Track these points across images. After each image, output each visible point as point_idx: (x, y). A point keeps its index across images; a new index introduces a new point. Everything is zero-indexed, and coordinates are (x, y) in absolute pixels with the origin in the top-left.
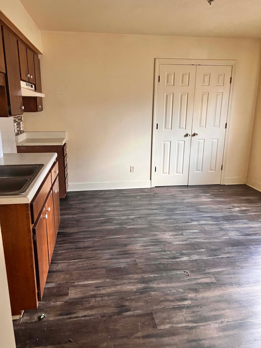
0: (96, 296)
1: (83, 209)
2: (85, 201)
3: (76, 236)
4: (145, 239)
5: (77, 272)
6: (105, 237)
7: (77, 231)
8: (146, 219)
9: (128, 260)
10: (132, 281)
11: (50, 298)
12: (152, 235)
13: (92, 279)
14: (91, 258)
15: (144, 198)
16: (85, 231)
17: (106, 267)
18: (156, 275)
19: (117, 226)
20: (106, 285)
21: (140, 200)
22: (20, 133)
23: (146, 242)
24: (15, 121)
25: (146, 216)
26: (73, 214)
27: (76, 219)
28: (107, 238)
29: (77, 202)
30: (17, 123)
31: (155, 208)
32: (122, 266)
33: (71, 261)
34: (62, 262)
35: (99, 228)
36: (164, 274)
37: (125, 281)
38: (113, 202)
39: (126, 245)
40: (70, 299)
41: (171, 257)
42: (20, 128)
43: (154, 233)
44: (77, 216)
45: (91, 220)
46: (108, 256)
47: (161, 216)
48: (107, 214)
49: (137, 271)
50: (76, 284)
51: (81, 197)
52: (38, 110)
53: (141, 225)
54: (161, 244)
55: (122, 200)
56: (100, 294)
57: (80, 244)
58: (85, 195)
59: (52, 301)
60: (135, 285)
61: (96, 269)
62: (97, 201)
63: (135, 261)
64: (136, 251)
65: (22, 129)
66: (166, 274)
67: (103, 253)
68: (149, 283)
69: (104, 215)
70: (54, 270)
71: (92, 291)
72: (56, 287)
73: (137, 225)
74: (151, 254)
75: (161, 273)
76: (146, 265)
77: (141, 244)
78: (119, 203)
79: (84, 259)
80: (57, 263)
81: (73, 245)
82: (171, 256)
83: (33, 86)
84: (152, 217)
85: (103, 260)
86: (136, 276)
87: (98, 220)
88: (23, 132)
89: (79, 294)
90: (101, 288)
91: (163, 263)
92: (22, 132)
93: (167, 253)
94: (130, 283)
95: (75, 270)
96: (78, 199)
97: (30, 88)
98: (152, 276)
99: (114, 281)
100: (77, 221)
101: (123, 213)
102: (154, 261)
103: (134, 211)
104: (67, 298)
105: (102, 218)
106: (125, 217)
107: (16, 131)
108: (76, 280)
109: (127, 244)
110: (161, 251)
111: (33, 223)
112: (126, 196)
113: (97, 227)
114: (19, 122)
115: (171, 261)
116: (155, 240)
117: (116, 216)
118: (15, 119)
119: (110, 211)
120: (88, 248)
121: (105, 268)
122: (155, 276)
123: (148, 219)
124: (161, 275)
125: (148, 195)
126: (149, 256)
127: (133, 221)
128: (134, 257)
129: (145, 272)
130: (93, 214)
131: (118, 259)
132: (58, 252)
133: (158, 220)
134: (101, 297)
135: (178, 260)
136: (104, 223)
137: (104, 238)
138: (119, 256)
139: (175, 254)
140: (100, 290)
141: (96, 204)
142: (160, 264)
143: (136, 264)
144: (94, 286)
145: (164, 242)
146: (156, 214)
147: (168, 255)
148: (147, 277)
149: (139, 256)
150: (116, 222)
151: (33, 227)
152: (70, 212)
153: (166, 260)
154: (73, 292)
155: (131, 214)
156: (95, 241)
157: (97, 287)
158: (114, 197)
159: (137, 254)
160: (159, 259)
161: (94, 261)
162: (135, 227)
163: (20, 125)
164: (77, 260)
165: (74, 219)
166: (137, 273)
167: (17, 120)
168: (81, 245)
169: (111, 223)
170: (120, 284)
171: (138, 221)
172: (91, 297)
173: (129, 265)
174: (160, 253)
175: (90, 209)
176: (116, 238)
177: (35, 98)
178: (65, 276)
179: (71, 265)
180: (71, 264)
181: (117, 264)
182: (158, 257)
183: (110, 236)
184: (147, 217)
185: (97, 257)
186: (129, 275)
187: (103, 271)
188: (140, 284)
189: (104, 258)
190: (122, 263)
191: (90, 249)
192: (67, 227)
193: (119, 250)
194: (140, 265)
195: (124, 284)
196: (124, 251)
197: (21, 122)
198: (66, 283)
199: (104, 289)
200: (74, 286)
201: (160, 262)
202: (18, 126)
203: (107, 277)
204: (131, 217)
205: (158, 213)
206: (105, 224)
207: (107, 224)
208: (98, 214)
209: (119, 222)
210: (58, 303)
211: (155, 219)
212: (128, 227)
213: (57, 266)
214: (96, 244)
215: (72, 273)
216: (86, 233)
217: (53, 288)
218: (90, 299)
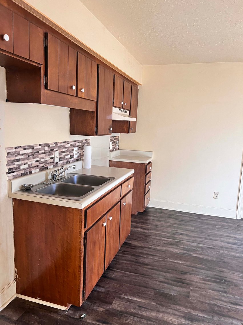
0: (136, 315)
1: (156, 226)
2: (160, 219)
3: (140, 251)
4: (208, 272)
5: (128, 285)
6: (167, 259)
7: (143, 246)
8: (218, 252)
9: (181, 289)
10: (177, 313)
11: (96, 302)
12: (218, 270)
13: (138, 297)
14: (145, 275)
15: (224, 228)
16: (150, 247)
17: (156, 289)
18: (206, 316)
19: (183, 251)
20: (149, 308)
21: (218, 230)
22: (114, 150)
23: (208, 277)
24: (111, 140)
25: (218, 248)
26: (145, 229)
27: (146, 234)
28: (169, 260)
29: (153, 218)
30: (113, 142)
31: (232, 241)
32: (173, 293)
33: (126, 273)
34: (119, 272)
35: (164, 248)
36: (216, 318)
37: (170, 310)
38: (188, 226)
39: (184, 273)
40: (112, 309)
41: (232, 302)
42: (116, 146)
43: (221, 269)
44: (148, 232)
45: (159, 238)
46: (162, 279)
47: (236, 252)
48: (177, 236)
49: (187, 304)
50: (123, 296)
51: (158, 214)
52: (130, 132)
53: (209, 256)
54: (225, 283)
55: (198, 226)
56: (140, 315)
57: (141, 258)
58: (162, 213)
59: (97, 304)
60: (179, 319)
61: (146, 287)
62: (173, 221)
63: (189, 293)
64: (193, 283)
65: (117, 147)
66: (218, 319)
67: (158, 275)
68: (194, 322)
69: (174, 237)
70: (109, 276)
71: (134, 308)
72: (105, 293)
73: (205, 255)
74: (209, 291)
75: (213, 316)
76: (199, 301)
77: (202, 277)
78: (194, 228)
79: (138, 275)
80: (115, 271)
81: (135, 258)
82: (232, 300)
83: (128, 112)
84: (226, 251)
85: (156, 281)
86: (182, 309)
87: (166, 241)
88: (119, 149)
89: (122, 307)
90: (143, 309)
91: (220, 305)
92: (117, 149)
93: (228, 295)
94: (174, 314)
95: (126, 282)
96: (155, 215)
97: (124, 113)
98: (201, 315)
99: (159, 306)
100: (146, 236)
101: (194, 239)
102: (209, 300)
103: (207, 240)
104: (109, 307)
105: (170, 239)
106: (195, 244)
107: (111, 148)
108: (124, 293)
109: (186, 272)
110: (222, 292)
111: (85, 227)
112: (204, 222)
113: (163, 246)
114: (115, 141)
115: (230, 307)
116: (219, 277)
117: (185, 240)
118: (111, 138)
119: (182, 234)
120: (147, 265)
121: (154, 290)
122: (204, 317)
123: (219, 252)
124: (212, 318)
125: (230, 226)
126: (206, 293)
127: (202, 250)
128: (189, 288)
129: (195, 309)
130: (163, 233)
131: (171, 284)
132: (119, 261)
133: (231, 256)
134: (140, 318)
135: (239, 308)
136: (171, 244)
137: (165, 260)
138: (173, 283)
139: (238, 299)
140: (141, 311)
141: (170, 224)
142: (216, 305)
143: (188, 297)
144: (137, 305)
145: (229, 282)
146: (232, 249)
147: (228, 298)
148: (194, 315)
149: (195, 289)
150: (183, 246)
151: (86, 231)
152: (143, 227)
153: (224, 304)
154: (116, 303)
155: (202, 243)
156: (156, 260)
157: (140, 307)
158: (191, 221)
159: (193, 286)
160: (217, 299)
161: (148, 279)
162: (201, 256)
163: (116, 144)
164: (132, 274)
165: (145, 234)
166: (186, 307)
167: (113, 139)
168: (142, 260)
169: (178, 246)
170: (163, 312)
171: (207, 252)
172: (131, 315)
173: (180, 295)
174: (220, 294)
175: (162, 228)
176: (178, 263)
177: (128, 122)
178: (116, 286)
179: (126, 277)
180: (126, 275)
181: (169, 290)
182: (216, 297)
183: (171, 259)
184: (219, 250)
185: (152, 276)
186: (176, 306)
187: (152, 293)
188: (185, 319)
189: (157, 280)
190: (174, 291)
191: (147, 267)
192: (135, 240)
193: (176, 276)
194: (191, 300)
195: (168, 313)
196: (180, 279)
197: (117, 142)
198: (115, 292)
199: (146, 311)
200: (120, 298)
201: (217, 303)
202: (113, 144)
203: (154, 300)
204: (202, 245)
205: (234, 248)
206: (171, 246)
207: (174, 247)
208: (168, 234)
209: (187, 247)
210: (100, 308)
211: (228, 254)
212: (194, 255)
213: (114, 274)
214: (155, 263)
215: (122, 285)
216: (150, 250)
217: (102, 293)
218: (129, 316)
